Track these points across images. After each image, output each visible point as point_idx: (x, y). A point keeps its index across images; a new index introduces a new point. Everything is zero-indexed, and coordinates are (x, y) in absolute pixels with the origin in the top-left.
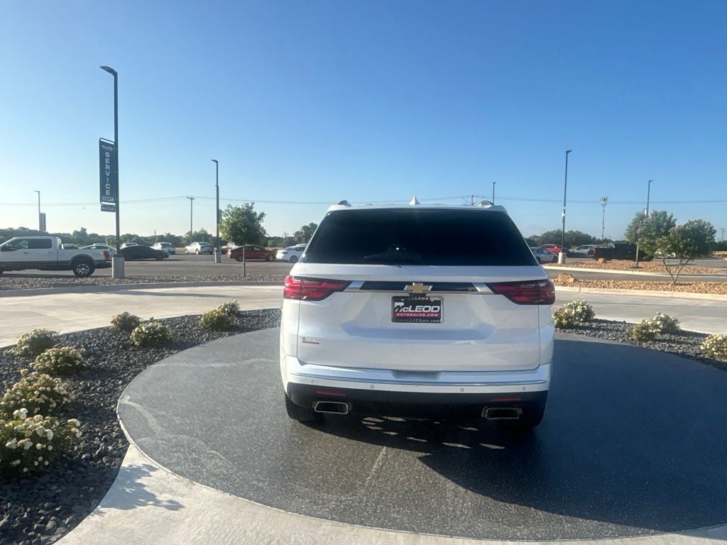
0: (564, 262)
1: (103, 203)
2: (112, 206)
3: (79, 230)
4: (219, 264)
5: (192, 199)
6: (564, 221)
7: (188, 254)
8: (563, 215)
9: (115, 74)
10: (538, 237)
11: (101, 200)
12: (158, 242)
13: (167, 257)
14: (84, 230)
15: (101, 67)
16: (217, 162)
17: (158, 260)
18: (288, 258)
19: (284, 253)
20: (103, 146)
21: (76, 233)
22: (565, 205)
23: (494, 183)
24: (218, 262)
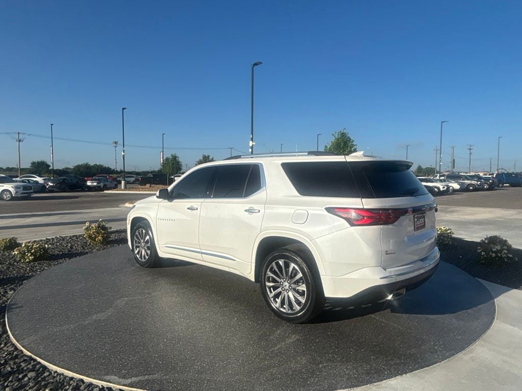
0: (126, 188)
6: (124, 159)
8: (123, 154)
10: (71, 169)
22: (124, 147)
23: (52, 125)
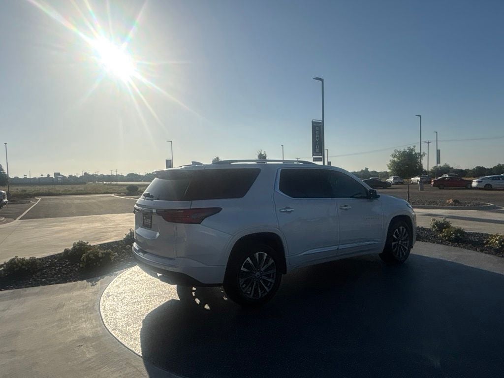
1: (314, 157)
2: (321, 158)
3: (364, 169)
4: (421, 191)
5: (429, 143)
7: (413, 183)
9: (322, 80)
11: (313, 155)
12: (391, 176)
13: (390, 186)
14: (367, 169)
15: (314, 79)
16: (420, 116)
17: (384, 188)
18: (482, 186)
19: (478, 182)
20: (314, 124)
21: (362, 171)
24: (421, 190)
